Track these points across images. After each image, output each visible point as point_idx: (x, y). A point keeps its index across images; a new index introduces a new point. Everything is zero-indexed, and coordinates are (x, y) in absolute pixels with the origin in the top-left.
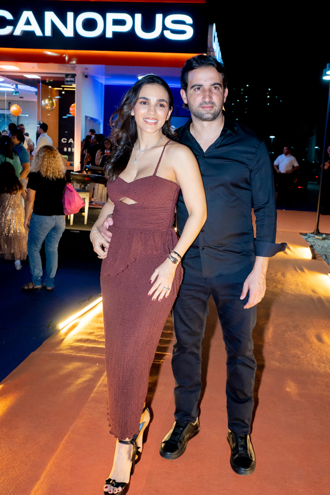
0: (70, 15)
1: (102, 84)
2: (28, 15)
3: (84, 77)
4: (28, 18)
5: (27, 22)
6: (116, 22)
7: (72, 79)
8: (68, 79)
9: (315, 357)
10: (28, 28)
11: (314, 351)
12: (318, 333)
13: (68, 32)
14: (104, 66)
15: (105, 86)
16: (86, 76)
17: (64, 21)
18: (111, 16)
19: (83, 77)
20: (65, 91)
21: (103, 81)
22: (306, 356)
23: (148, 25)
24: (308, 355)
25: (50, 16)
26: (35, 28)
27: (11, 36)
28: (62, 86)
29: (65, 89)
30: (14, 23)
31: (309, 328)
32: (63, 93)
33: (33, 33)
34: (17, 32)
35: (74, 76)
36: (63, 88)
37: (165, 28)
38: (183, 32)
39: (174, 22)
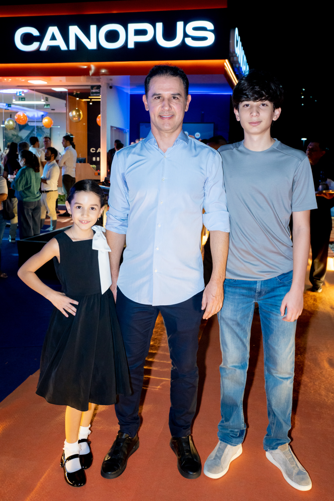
0: (93, 28)
1: (127, 93)
2: (53, 30)
3: (109, 88)
4: (53, 33)
5: (53, 38)
6: (138, 32)
7: (97, 91)
8: (94, 91)
9: (324, 385)
10: (53, 43)
11: (323, 378)
12: (331, 356)
13: (91, 45)
14: (129, 76)
15: (131, 95)
16: (111, 87)
17: (87, 34)
18: (132, 27)
19: (107, 88)
20: (93, 102)
21: (129, 91)
22: (314, 384)
23: (169, 34)
24: (317, 383)
25: (74, 31)
26: (60, 42)
27: (38, 51)
28: (90, 97)
29: (93, 100)
30: (40, 39)
31: (322, 351)
32: (91, 104)
33: (58, 48)
34: (44, 48)
35: (99, 87)
36: (91, 99)
37: (186, 35)
38: (204, 39)
39: (196, 29)
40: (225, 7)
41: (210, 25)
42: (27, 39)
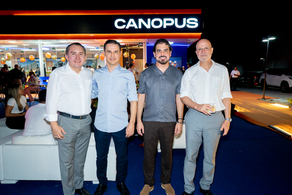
0: (149, 20)
2: (132, 20)
4: (132, 22)
5: (132, 23)
7: (141, 44)
8: (140, 45)
13: (148, 26)
16: (148, 43)
17: (147, 22)
18: (165, 20)
23: (180, 23)
25: (141, 21)
26: (135, 25)
27: (125, 29)
30: (126, 24)
33: (134, 28)
34: (127, 27)
35: (142, 43)
37: (187, 23)
38: (194, 25)
39: (190, 21)
40: (201, 13)
41: (196, 20)
42: (120, 24)
